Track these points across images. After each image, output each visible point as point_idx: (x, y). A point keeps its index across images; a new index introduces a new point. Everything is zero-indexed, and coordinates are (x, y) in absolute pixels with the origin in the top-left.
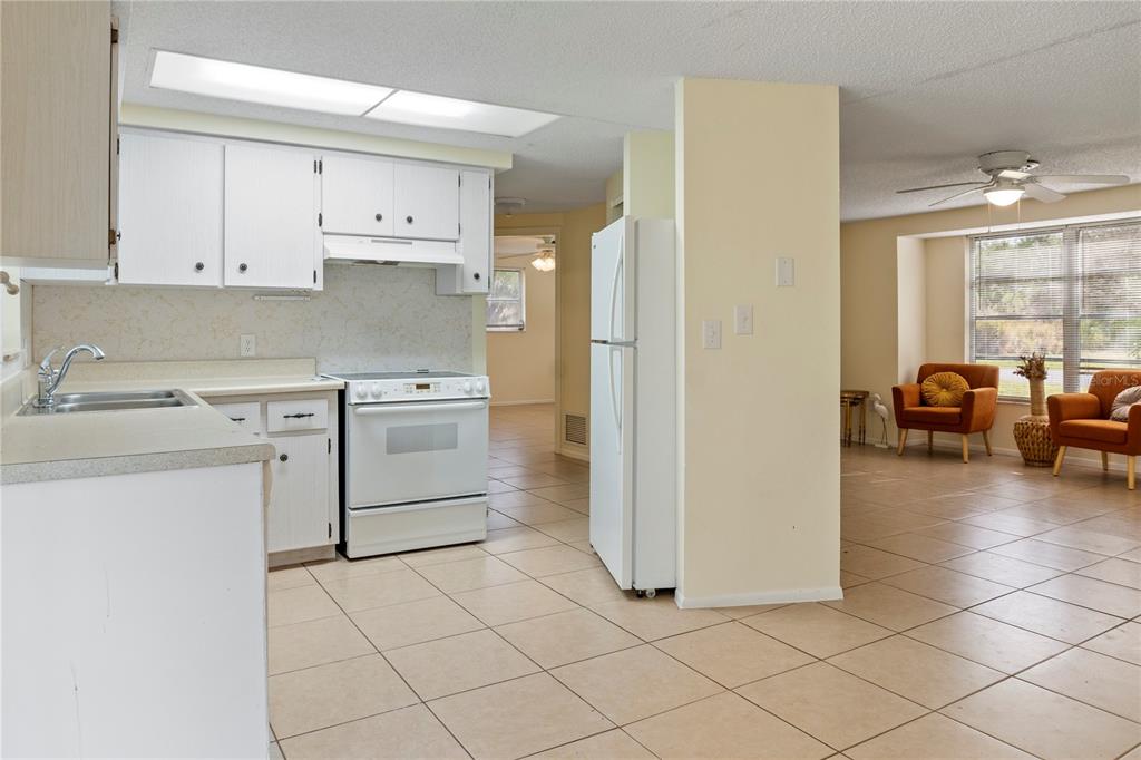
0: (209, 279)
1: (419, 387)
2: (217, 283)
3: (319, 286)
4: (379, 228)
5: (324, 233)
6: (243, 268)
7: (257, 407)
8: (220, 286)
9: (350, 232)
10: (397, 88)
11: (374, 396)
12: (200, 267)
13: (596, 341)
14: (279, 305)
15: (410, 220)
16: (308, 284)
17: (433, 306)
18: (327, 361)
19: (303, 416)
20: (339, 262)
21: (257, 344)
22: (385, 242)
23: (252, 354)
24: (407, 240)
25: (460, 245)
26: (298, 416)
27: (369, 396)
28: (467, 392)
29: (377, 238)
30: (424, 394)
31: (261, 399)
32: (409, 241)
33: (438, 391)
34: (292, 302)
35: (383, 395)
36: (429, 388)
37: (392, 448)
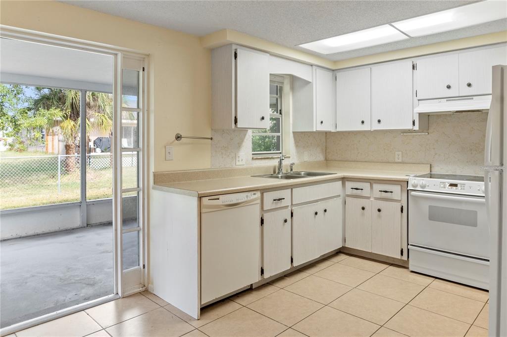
1: (452, 185)
3: (416, 127)
4: (449, 93)
5: (419, 100)
6: (379, 121)
7: (368, 185)
9: (436, 97)
11: (422, 187)
12: (363, 122)
14: (413, 137)
15: (469, 85)
16: (410, 127)
20: (444, 113)
22: (450, 100)
23: (400, 160)
26: (386, 192)
27: (419, 186)
29: (449, 98)
30: (453, 190)
31: (371, 181)
32: (472, 97)
33: (464, 189)
34: (419, 135)
35: (427, 187)
36: (456, 185)
37: (432, 217)
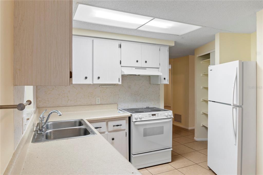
0: (89, 81)
1: (153, 115)
2: (91, 83)
3: (120, 83)
4: (137, 65)
6: (99, 78)
7: (105, 123)
8: (92, 84)
9: (130, 66)
10: (154, 18)
11: (140, 119)
12: (86, 78)
13: (210, 101)
14: (107, 88)
15: (146, 62)
16: (117, 82)
17: (149, 87)
18: (120, 104)
19: (119, 125)
21: (101, 100)
22: (137, 69)
23: (99, 103)
24: (145, 68)
25: (160, 69)
26: (117, 126)
28: (166, 116)
29: (137, 68)
30: (154, 118)
31: (107, 120)
32: (146, 68)
33: (158, 116)
34: (110, 87)
35: (142, 118)
36: (155, 115)
37: (145, 135)
